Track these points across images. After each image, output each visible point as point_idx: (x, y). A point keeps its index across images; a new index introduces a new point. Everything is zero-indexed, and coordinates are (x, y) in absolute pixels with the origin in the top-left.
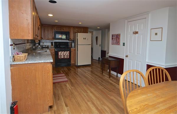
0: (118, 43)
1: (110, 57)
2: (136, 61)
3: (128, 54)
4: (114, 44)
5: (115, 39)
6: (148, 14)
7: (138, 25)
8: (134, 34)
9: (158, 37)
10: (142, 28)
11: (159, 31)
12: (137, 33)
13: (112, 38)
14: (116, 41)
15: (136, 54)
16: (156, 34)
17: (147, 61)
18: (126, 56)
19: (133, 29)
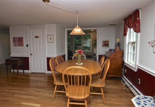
0: (21, 44)
1: (12, 57)
2: (39, 57)
3: (32, 52)
4: (17, 46)
5: (17, 41)
6: (45, 25)
7: (38, 32)
8: (36, 38)
9: (52, 40)
10: (41, 34)
11: (52, 37)
12: (38, 37)
13: (14, 41)
14: (19, 43)
15: (39, 52)
16: (51, 38)
17: (47, 55)
18: (31, 55)
19: (35, 34)
